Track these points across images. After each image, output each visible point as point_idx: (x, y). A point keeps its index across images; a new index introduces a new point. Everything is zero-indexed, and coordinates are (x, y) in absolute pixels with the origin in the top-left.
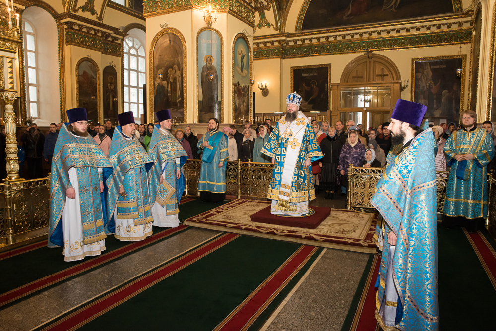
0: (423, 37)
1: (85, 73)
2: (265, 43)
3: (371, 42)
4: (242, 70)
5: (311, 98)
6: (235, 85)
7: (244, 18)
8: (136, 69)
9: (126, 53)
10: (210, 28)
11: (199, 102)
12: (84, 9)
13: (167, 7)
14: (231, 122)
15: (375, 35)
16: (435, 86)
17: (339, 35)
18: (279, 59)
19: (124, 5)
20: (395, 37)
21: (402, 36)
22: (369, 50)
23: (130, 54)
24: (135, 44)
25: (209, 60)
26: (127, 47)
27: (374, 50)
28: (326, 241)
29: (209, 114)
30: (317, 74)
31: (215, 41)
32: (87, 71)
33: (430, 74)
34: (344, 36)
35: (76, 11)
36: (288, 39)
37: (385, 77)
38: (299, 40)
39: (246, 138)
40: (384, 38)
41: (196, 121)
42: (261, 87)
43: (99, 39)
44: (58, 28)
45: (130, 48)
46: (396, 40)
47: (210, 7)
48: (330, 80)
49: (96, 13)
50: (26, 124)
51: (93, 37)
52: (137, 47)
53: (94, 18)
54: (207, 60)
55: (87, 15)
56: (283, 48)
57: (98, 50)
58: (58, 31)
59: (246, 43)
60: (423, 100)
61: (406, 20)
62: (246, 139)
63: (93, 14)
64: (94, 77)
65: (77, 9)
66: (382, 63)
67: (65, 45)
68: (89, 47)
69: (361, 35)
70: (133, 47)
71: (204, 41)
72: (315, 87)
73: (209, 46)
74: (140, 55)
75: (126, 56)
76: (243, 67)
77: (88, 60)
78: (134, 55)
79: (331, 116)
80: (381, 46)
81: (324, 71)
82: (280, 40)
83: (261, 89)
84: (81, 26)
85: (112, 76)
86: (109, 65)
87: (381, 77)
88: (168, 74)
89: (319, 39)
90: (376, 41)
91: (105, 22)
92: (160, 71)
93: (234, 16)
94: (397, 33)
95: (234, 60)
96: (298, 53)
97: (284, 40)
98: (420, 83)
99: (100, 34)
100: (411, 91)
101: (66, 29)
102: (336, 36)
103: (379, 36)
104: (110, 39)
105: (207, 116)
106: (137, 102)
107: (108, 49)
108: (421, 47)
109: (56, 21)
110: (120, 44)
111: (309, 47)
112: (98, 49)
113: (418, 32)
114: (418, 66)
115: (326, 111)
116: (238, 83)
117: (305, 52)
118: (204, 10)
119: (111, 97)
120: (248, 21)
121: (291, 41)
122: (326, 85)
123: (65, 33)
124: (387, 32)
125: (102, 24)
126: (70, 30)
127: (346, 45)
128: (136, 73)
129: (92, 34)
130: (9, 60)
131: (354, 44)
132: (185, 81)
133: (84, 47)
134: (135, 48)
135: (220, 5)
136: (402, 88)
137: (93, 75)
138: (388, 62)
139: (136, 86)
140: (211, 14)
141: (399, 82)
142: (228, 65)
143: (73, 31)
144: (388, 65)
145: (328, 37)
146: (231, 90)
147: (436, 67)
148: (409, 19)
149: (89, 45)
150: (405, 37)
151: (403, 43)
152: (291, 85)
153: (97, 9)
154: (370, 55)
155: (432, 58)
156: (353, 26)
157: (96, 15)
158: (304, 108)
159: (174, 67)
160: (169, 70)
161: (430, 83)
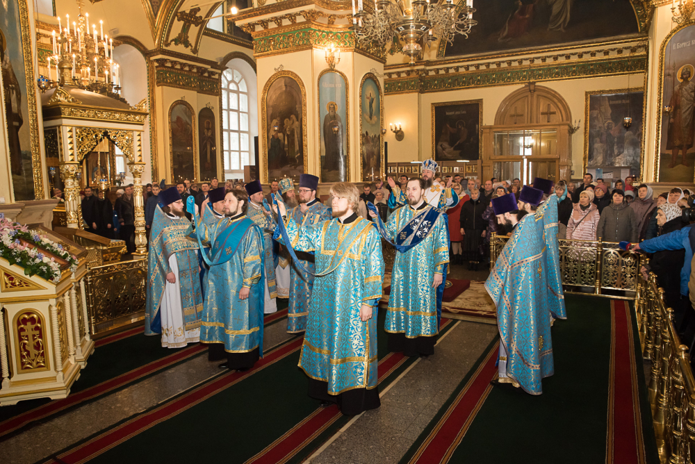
0: (600, 64)
1: (178, 118)
2: (398, 74)
3: (533, 70)
4: (371, 118)
5: (457, 143)
6: (362, 135)
7: (373, 54)
8: (237, 108)
9: (225, 89)
10: (333, 70)
11: (322, 158)
12: (177, 41)
13: (281, 46)
14: (359, 181)
15: (538, 62)
17: (493, 63)
18: (417, 93)
19: (221, 31)
20: (563, 64)
21: (573, 63)
22: (531, 81)
23: (229, 91)
24: (235, 76)
25: (333, 107)
26: (226, 82)
27: (537, 82)
28: (460, 313)
29: (332, 172)
30: (464, 112)
31: (339, 85)
32: (181, 116)
33: (610, 111)
34: (499, 64)
35: (167, 45)
36: (428, 68)
37: (551, 115)
38: (441, 69)
39: (377, 200)
40: (549, 65)
42: (394, 130)
43: (193, 76)
44: (148, 67)
45: (229, 83)
46: (566, 68)
47: (332, 46)
48: (482, 120)
49: (190, 45)
50: (115, 184)
51: (187, 75)
52: (237, 80)
53: (188, 51)
54: (330, 108)
55: (181, 49)
56: (421, 79)
57: (193, 90)
58: (148, 70)
59: (376, 83)
60: (600, 144)
61: (577, 42)
62: (377, 202)
63: (187, 46)
64: (189, 122)
65: (169, 42)
66: (548, 98)
67: (156, 86)
68: (184, 87)
69: (520, 62)
70: (233, 81)
71: (326, 85)
72: (463, 128)
73: (333, 90)
74: (240, 90)
75: (224, 94)
76: (373, 112)
77: (181, 102)
78: (233, 91)
79: (482, 167)
80: (546, 76)
81: (473, 109)
82: (418, 70)
83: (394, 132)
84: (174, 63)
85: (209, 119)
86: (205, 107)
87: (546, 116)
88: (284, 124)
89: (467, 68)
90: (540, 70)
91: (201, 55)
92: (275, 121)
93: (361, 53)
95: (362, 106)
96: (440, 86)
97: (422, 70)
98: (596, 122)
99: (195, 70)
100: (585, 133)
101: (157, 67)
102: (489, 63)
103: (544, 64)
104: (206, 75)
105: (331, 174)
106: (238, 149)
107: (204, 86)
108: (597, 76)
109: (146, 59)
110: (218, 79)
111: (454, 78)
113: (593, 58)
114: (594, 100)
115: (478, 159)
116: (367, 132)
117: (449, 84)
118: (326, 49)
119: (208, 147)
120: (378, 57)
121: (431, 70)
122: (477, 126)
123: (155, 71)
124: (554, 58)
125: (197, 58)
126: (161, 68)
127: (501, 74)
128: (236, 113)
129: (186, 71)
130: (138, 133)
131: (512, 73)
132: (304, 133)
133: (177, 87)
134: (235, 82)
135: (345, 41)
136: (572, 131)
137: (188, 120)
138: (554, 96)
139: (237, 129)
140: (333, 53)
141: (569, 122)
142: (355, 114)
143: (164, 69)
144: (556, 101)
145: (479, 65)
146: (359, 142)
147: (617, 102)
148: (582, 42)
149: (183, 85)
150: (576, 65)
151: (574, 72)
152: (432, 126)
153: (192, 40)
154: (532, 87)
155: (611, 90)
156: (510, 51)
157: (190, 47)
158: (449, 155)
159: (292, 116)
160: (285, 121)
161: (609, 123)
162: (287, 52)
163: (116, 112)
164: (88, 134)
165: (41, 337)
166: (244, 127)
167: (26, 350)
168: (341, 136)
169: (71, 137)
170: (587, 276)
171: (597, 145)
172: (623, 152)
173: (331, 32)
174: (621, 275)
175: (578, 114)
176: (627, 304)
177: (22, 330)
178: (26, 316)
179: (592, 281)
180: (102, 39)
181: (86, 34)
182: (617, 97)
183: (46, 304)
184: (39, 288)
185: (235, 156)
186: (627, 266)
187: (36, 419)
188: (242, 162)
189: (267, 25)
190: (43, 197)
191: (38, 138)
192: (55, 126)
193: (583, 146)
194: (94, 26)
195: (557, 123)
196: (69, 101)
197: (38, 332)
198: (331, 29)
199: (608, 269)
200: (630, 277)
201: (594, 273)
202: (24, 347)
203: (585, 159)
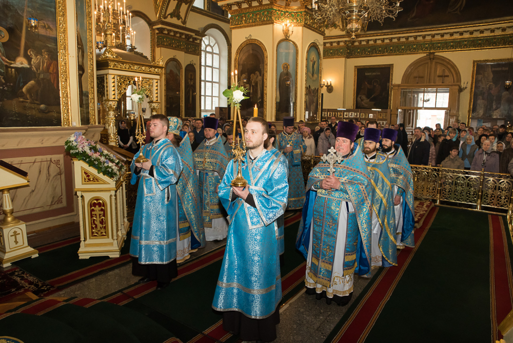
0: (487, 40)
1: (171, 71)
2: (331, 43)
3: (434, 44)
4: (313, 75)
5: (373, 96)
6: (307, 88)
7: (316, 29)
8: (211, 65)
9: (203, 51)
10: (288, 40)
11: (277, 103)
12: (172, 15)
13: (251, 21)
15: (438, 38)
16: (495, 87)
17: (403, 37)
18: (344, 58)
19: (203, 8)
20: (457, 39)
21: (465, 38)
22: (431, 51)
23: (206, 52)
24: (211, 42)
25: (286, 67)
26: (204, 45)
27: (436, 52)
29: (284, 113)
30: (379, 74)
31: (292, 51)
32: (173, 70)
33: (491, 76)
34: (407, 38)
35: (165, 18)
37: (445, 78)
38: (363, 41)
40: (447, 40)
41: (274, 120)
42: (326, 84)
43: (182, 41)
44: (151, 33)
45: (207, 46)
46: (459, 42)
47: (288, 22)
48: (392, 79)
49: (181, 18)
51: (178, 40)
52: (212, 45)
53: (179, 23)
54: (284, 67)
55: (174, 21)
56: (348, 48)
58: (151, 36)
59: (317, 50)
60: (482, 101)
61: (470, 23)
63: (179, 19)
64: (179, 74)
65: (167, 15)
66: (444, 65)
67: (156, 47)
68: (175, 48)
69: (424, 37)
70: (209, 45)
71: (283, 50)
72: (377, 86)
73: (287, 54)
74: (214, 52)
75: (203, 54)
76: (314, 71)
77: (173, 60)
78: (209, 52)
79: (391, 115)
80: (443, 48)
81: (386, 71)
82: (346, 41)
83: (327, 86)
84: (169, 31)
85: (192, 73)
86: (189, 63)
87: (441, 78)
88: (250, 79)
89: (383, 40)
90: (439, 43)
91: (188, 25)
92: (244, 76)
93: (308, 28)
94: (460, 35)
95: (307, 66)
96: (362, 53)
97: (349, 41)
98: (480, 84)
99: (184, 37)
100: (471, 92)
101: (157, 33)
102: (400, 37)
103: (442, 39)
104: (191, 40)
105: (283, 115)
106: (211, 95)
107: (189, 48)
108: (483, 49)
109: (150, 28)
110: (199, 44)
111: (373, 48)
112: (181, 50)
113: (482, 35)
114: (480, 67)
115: (387, 108)
116: (309, 86)
117: (369, 52)
118: (283, 24)
119: (191, 93)
120: (319, 31)
121: (356, 41)
122: (388, 84)
123: (156, 37)
124: (450, 35)
125: (185, 27)
126: (160, 35)
127: (409, 46)
128: (211, 69)
129: (177, 37)
130: (156, 81)
131: (417, 45)
132: (265, 85)
133: (171, 49)
134: (211, 46)
135: (297, 19)
136: (461, 90)
137: (178, 73)
138: (448, 63)
139: (211, 80)
140: (289, 27)
141: (459, 83)
142: (302, 72)
143: (163, 35)
144: (449, 66)
145: (392, 38)
146: (304, 92)
147: (498, 69)
148: (473, 22)
149: (175, 47)
150: (468, 40)
151: (465, 45)
152: (355, 83)
153: (182, 14)
154: (432, 56)
155: (494, 60)
156: (416, 28)
157: (181, 20)
158: (366, 105)
159: (256, 72)
160: (251, 75)
161: (491, 85)
162: (255, 25)
163: (143, 65)
164: (124, 80)
165: (104, 216)
166: (216, 79)
167: (95, 224)
168: (291, 88)
169: (114, 82)
170: (471, 196)
171: (480, 102)
172: (500, 107)
173: (287, 12)
174: (498, 197)
175: (467, 77)
176: (501, 218)
177: (93, 210)
178: (95, 201)
179: (475, 200)
180: (125, 13)
181: (114, 10)
182: (498, 65)
183: (108, 194)
184: (105, 183)
185: (209, 99)
186: (503, 191)
187: (104, 269)
188: (213, 104)
189: (241, 5)
190: (95, 123)
191: (93, 82)
192: (104, 75)
193: (469, 101)
194: (119, 4)
195: (450, 84)
196: (113, 57)
197: (102, 212)
198: (287, 10)
199: (487, 192)
200: (505, 199)
201: (477, 194)
202: (94, 222)
203: (469, 111)
